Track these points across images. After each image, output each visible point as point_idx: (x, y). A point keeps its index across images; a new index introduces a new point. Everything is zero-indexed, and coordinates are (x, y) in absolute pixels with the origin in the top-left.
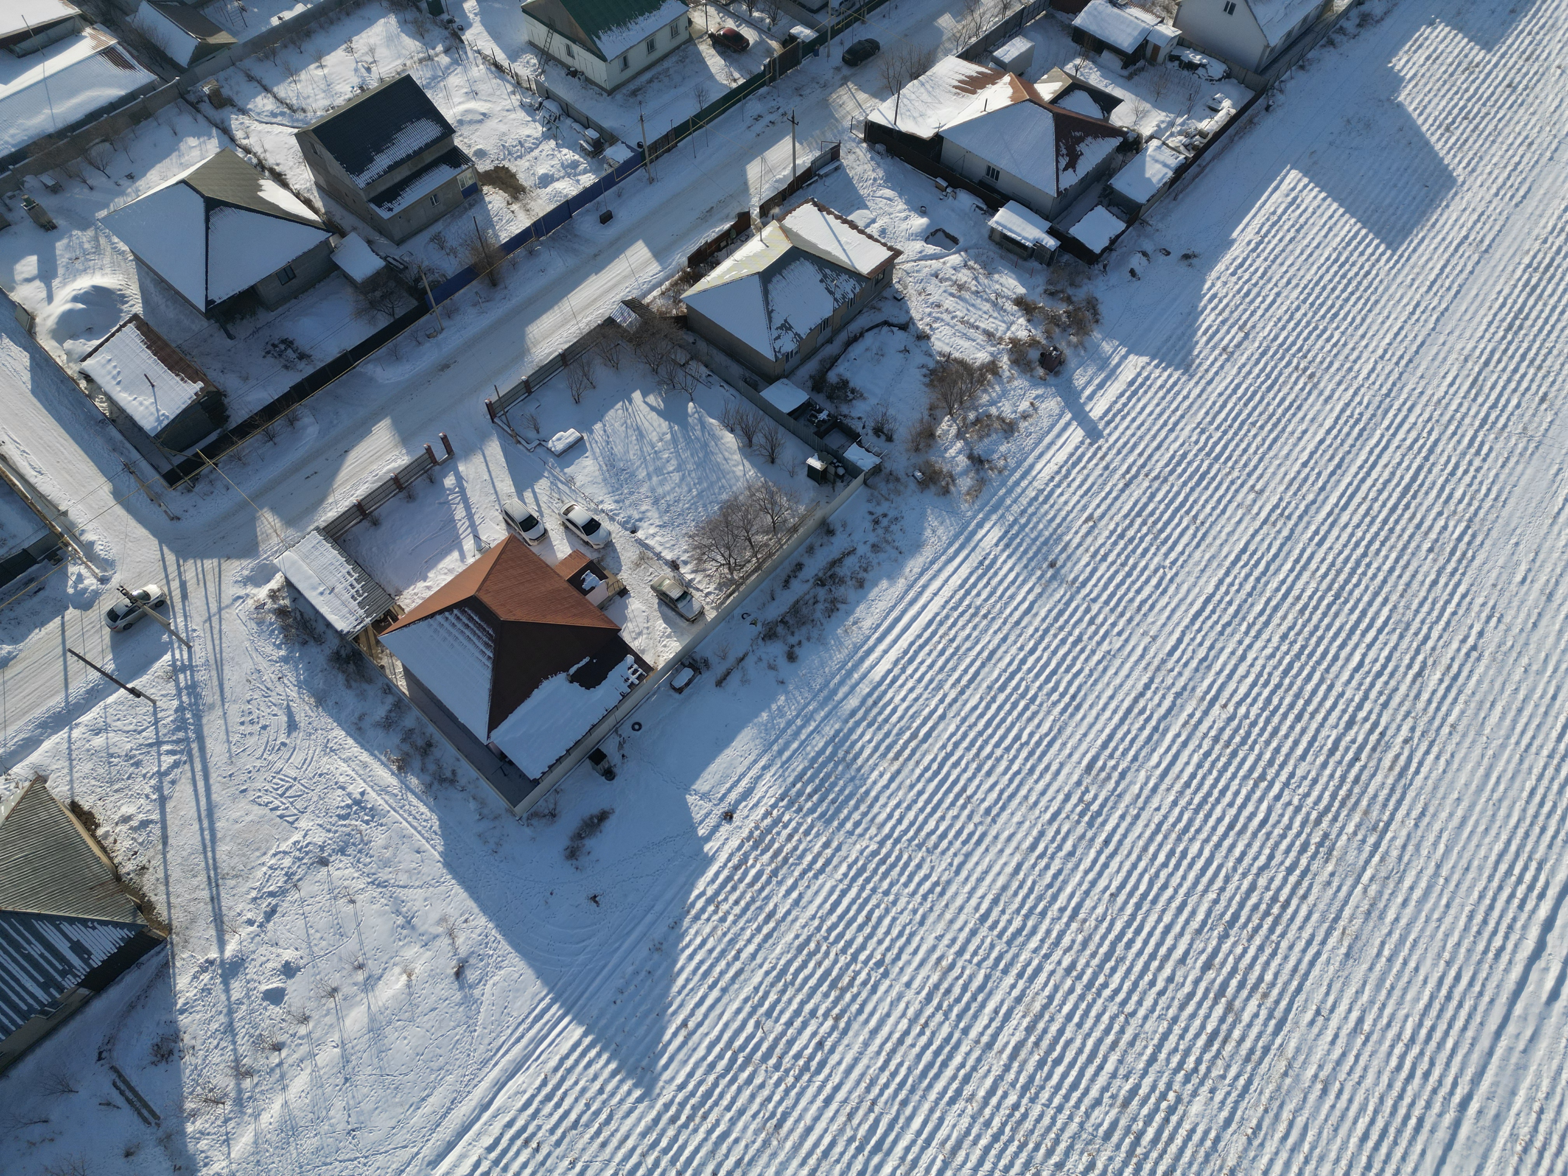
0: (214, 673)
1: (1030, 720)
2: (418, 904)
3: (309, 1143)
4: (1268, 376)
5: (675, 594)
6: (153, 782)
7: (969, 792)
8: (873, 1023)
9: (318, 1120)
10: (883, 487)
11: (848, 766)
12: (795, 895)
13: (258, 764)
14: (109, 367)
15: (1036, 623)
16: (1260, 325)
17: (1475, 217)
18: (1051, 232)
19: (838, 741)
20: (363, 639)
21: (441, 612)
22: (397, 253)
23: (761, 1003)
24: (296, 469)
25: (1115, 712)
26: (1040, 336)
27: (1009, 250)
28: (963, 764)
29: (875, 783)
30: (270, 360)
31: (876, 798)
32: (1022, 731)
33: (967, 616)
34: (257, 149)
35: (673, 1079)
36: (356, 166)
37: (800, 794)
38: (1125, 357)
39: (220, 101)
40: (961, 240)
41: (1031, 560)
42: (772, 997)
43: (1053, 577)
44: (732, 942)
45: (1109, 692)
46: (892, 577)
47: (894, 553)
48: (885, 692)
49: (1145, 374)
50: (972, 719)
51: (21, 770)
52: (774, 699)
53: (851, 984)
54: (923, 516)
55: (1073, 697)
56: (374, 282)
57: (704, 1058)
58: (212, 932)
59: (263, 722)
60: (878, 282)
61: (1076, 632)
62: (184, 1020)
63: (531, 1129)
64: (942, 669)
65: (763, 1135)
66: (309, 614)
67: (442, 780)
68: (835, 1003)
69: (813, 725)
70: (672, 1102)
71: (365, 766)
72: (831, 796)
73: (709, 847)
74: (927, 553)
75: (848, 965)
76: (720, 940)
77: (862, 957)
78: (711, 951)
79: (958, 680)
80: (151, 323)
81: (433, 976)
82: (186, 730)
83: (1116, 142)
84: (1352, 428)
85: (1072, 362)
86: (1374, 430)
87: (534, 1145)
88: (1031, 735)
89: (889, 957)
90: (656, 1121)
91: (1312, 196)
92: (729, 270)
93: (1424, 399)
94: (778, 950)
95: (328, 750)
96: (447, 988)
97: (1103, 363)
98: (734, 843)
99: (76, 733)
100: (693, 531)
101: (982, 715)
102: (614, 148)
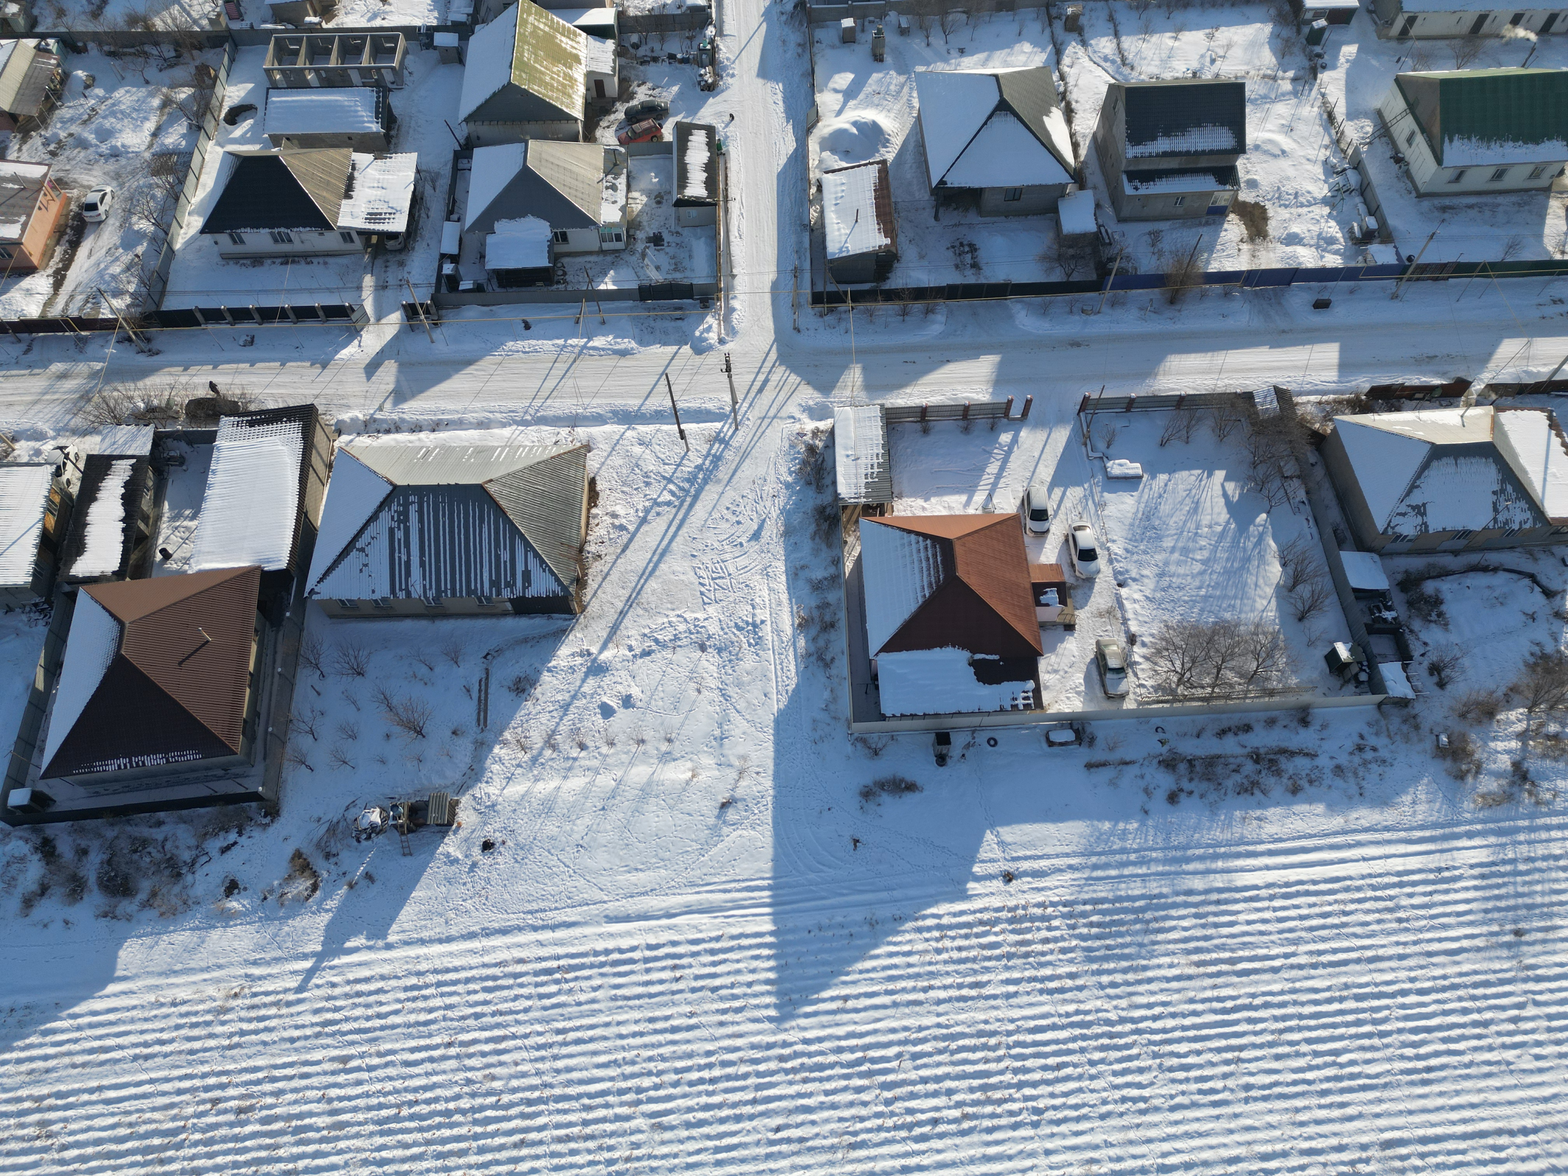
0: (737, 459)
1: (1363, 1049)
2: (737, 732)
3: (551, 828)
5: (1113, 663)
6: (647, 504)
7: (1244, 1055)
8: (992, 1150)
9: (567, 817)
10: (1395, 722)
11: (1147, 932)
12: (1012, 989)
13: (716, 544)
14: (839, 188)
15: (1450, 970)
19: (1154, 902)
20: (848, 511)
21: (918, 534)
22: (1113, 227)
23: (915, 1042)
24: (904, 349)
25: (1464, 1121)
28: (1260, 1027)
29: (1159, 966)
30: (950, 253)
31: (1150, 981)
32: (1346, 1051)
33: (1381, 905)
34: (1071, 81)
35: (805, 1029)
36: (1136, 136)
37: (1084, 915)
39: (1073, 26)
41: (1499, 909)
42: (927, 1047)
43: (1509, 945)
44: (932, 975)
45: (1475, 1099)
46: (1332, 808)
47: (1354, 790)
48: (1236, 901)
50: (1304, 997)
51: (582, 432)
52: (1127, 818)
53: (1000, 1102)
54: (1415, 780)
55: (1429, 1069)
56: (1076, 240)
57: (839, 1038)
58: (605, 634)
59: (740, 518)
60: (1557, 532)
61: (1488, 1015)
62: (546, 677)
63: (684, 961)
64: (1311, 929)
65: (836, 1140)
66: (828, 465)
67: (820, 658)
68: (975, 1103)
69: (1143, 870)
70: (791, 1044)
71: (779, 604)
72: (1109, 942)
73: (973, 887)
74: (1389, 816)
75: (1009, 1086)
76: (923, 964)
77: (1028, 1091)
78: (909, 965)
79: (1320, 953)
80: (891, 174)
81: (708, 791)
82: (692, 484)
87: (678, 974)
88: (1352, 1063)
89: (1050, 1115)
90: (770, 1046)
92: (1405, 423)
94: (962, 1017)
95: (765, 572)
96: (709, 808)
98: (996, 902)
99: (629, 434)
100: (1173, 622)
101: (1316, 1003)
102: (1382, 247)
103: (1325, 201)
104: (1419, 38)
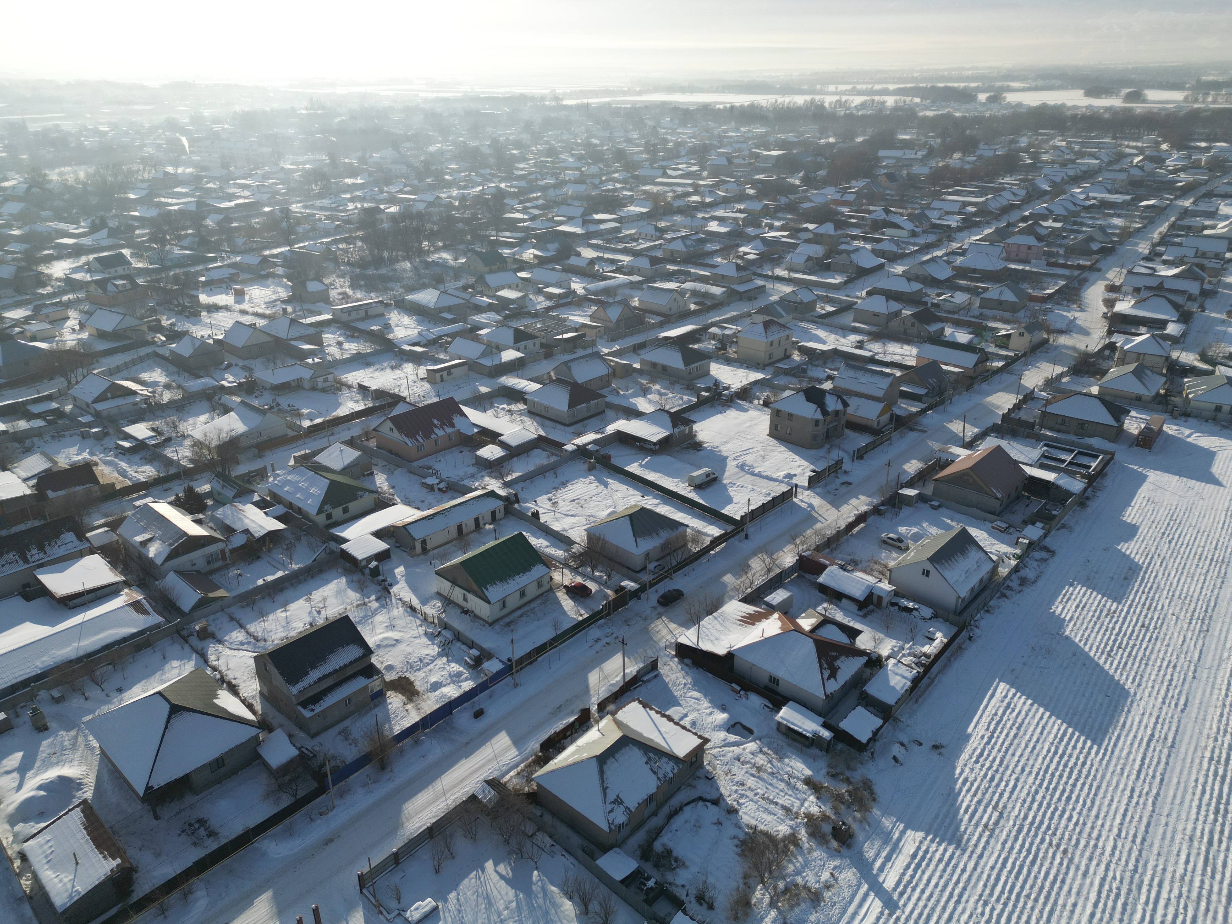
4: (1029, 851)
14: (46, 847)
16: (1010, 806)
17: (1153, 719)
18: (825, 725)
22: (310, 744)
26: (829, 813)
27: (794, 740)
30: (184, 837)
34: (223, 668)
36: (292, 678)
38: (903, 832)
39: (206, 635)
40: (755, 730)
49: (924, 848)
56: (287, 767)
60: (692, 764)
80: (95, 807)
83: (864, 660)
84: (1115, 901)
85: (860, 836)
86: (1135, 905)
91: (1021, 702)
92: (573, 754)
93: (1168, 875)
97: (887, 837)
102: (490, 662)
103: (440, 655)
104: (434, 549)
